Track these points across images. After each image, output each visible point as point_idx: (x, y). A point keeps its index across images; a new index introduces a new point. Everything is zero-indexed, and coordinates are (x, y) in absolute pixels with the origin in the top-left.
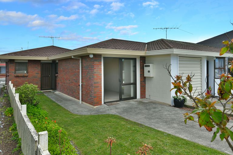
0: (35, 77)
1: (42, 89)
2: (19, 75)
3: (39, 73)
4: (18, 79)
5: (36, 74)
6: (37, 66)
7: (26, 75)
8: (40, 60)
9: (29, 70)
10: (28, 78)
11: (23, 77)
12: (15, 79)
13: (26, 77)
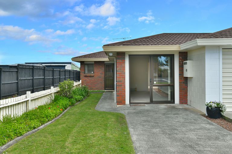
0: (99, 77)
1: (106, 89)
2: (87, 75)
3: (103, 74)
4: (86, 79)
5: (101, 74)
6: (101, 67)
7: (93, 75)
8: (104, 62)
9: (95, 71)
10: (94, 77)
11: (90, 76)
12: (84, 78)
13: (92, 77)
